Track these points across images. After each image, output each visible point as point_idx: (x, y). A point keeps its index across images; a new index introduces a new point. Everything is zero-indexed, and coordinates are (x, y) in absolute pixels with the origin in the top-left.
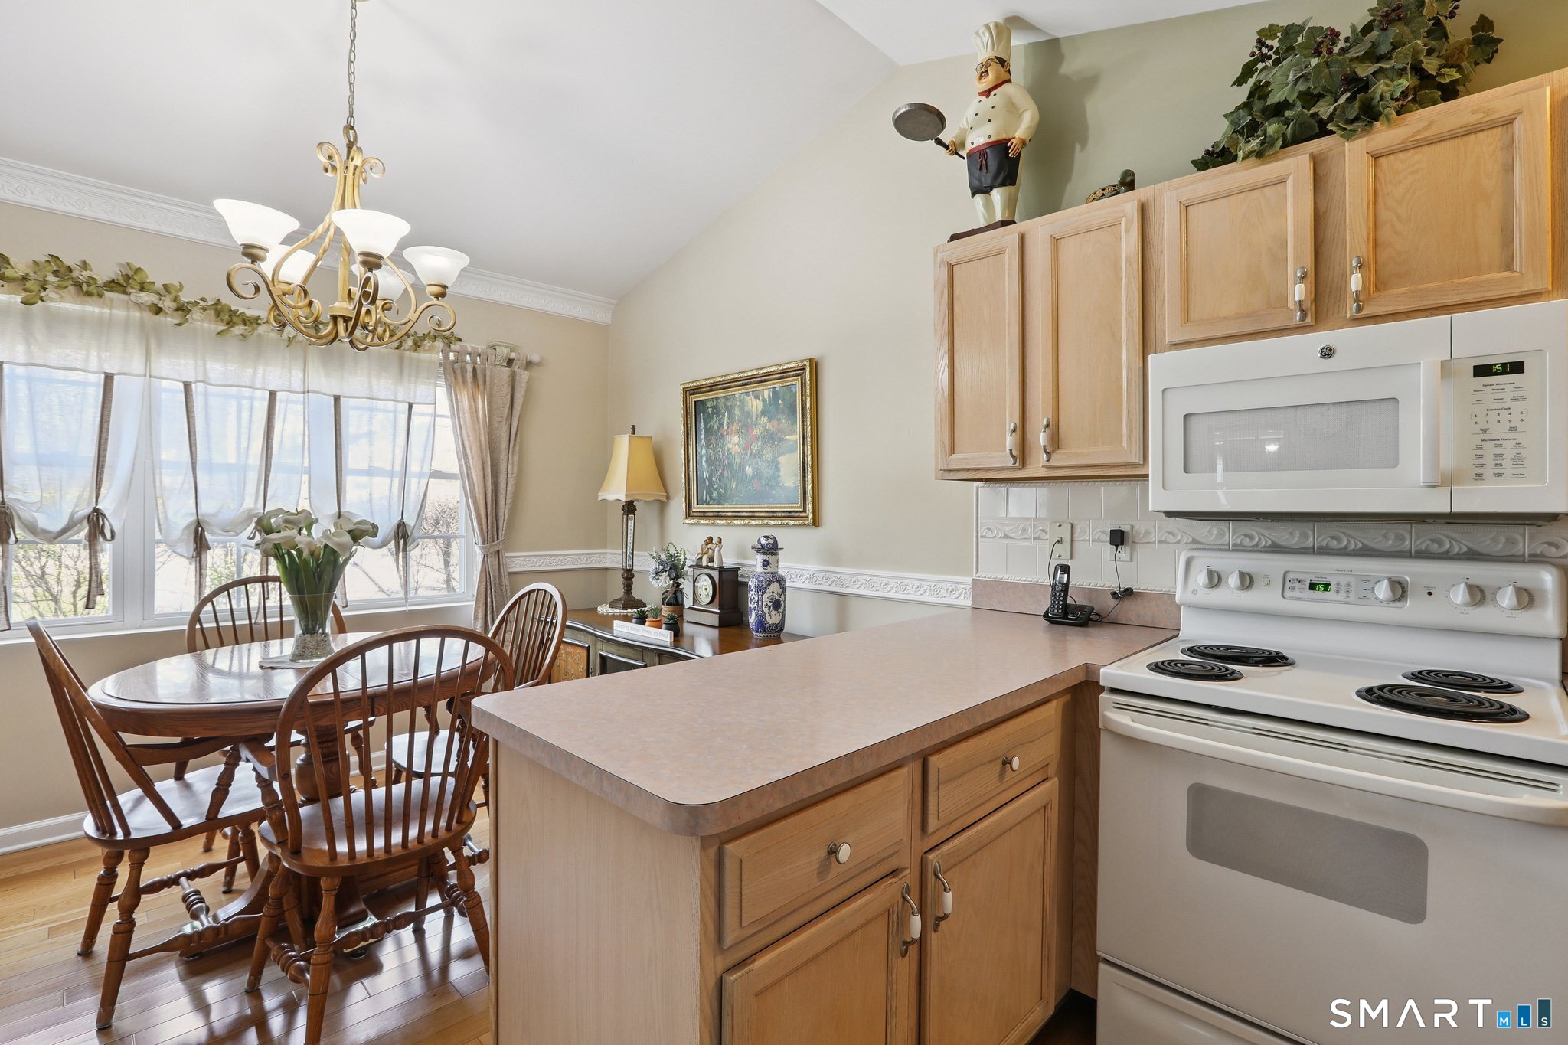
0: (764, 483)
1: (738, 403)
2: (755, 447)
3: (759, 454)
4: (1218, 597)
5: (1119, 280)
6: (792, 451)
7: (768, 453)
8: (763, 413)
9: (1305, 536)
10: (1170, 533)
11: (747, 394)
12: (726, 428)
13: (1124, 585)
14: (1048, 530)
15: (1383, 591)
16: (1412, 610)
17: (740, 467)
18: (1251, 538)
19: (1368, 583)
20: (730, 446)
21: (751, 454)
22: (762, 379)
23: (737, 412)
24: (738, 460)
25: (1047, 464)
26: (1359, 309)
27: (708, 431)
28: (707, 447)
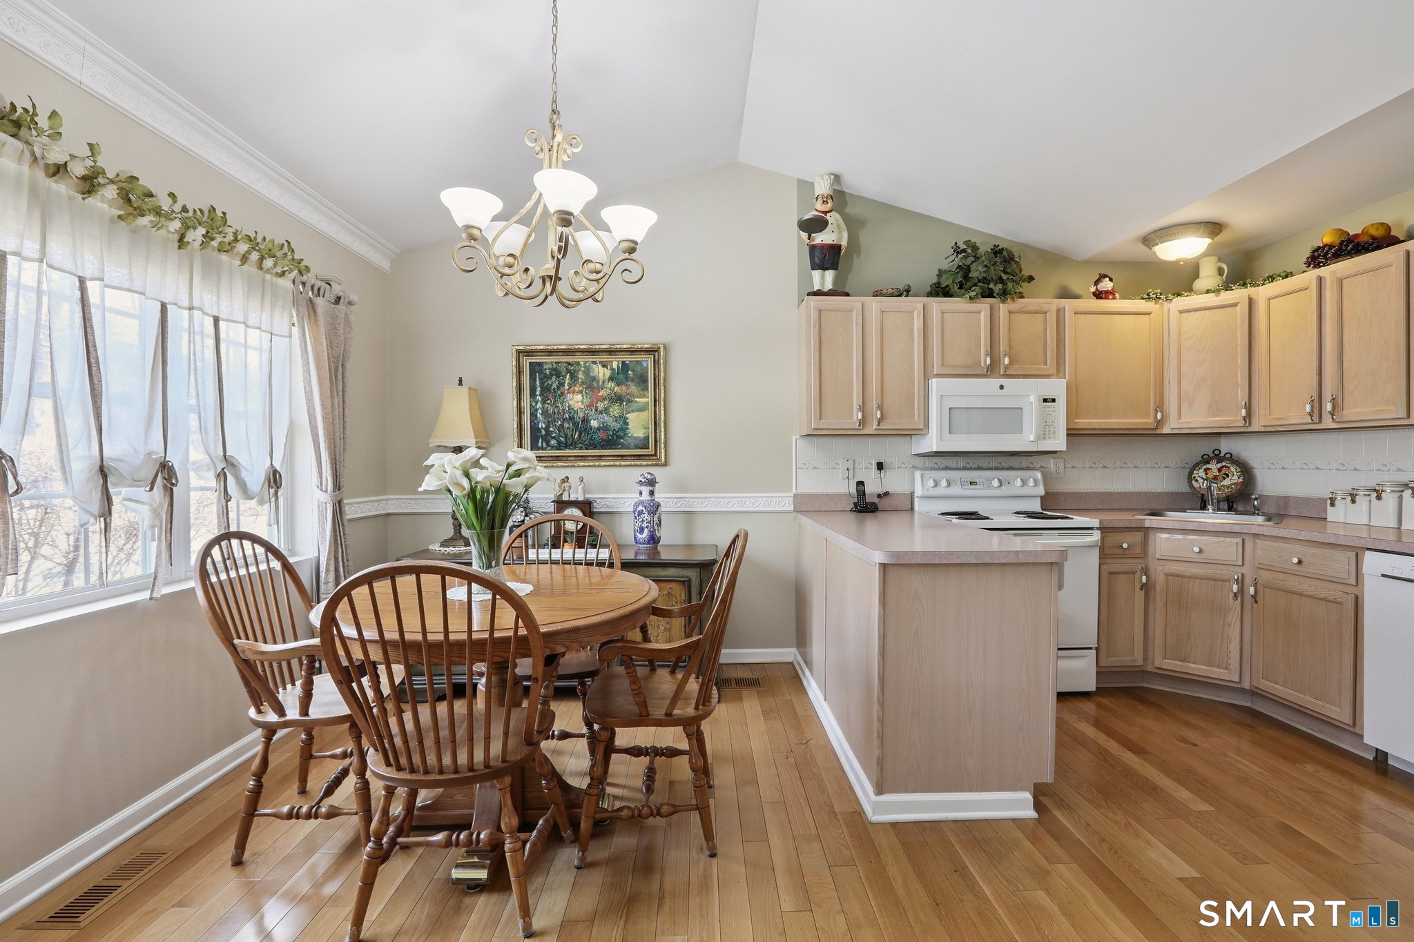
0: (611, 433)
1: (583, 369)
2: (601, 406)
3: (606, 410)
4: (938, 491)
5: (913, 340)
6: (642, 409)
7: (615, 410)
8: (611, 379)
9: (957, 462)
10: (903, 463)
11: (594, 363)
12: (567, 387)
13: (884, 491)
14: (840, 463)
15: (996, 483)
16: (1005, 491)
17: (583, 421)
18: (937, 464)
19: (990, 480)
20: (571, 403)
21: (596, 410)
22: (611, 352)
23: (581, 375)
24: (582, 415)
25: (878, 427)
26: (1005, 372)
27: (545, 389)
28: (543, 402)
